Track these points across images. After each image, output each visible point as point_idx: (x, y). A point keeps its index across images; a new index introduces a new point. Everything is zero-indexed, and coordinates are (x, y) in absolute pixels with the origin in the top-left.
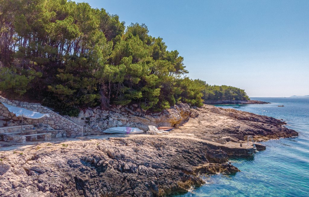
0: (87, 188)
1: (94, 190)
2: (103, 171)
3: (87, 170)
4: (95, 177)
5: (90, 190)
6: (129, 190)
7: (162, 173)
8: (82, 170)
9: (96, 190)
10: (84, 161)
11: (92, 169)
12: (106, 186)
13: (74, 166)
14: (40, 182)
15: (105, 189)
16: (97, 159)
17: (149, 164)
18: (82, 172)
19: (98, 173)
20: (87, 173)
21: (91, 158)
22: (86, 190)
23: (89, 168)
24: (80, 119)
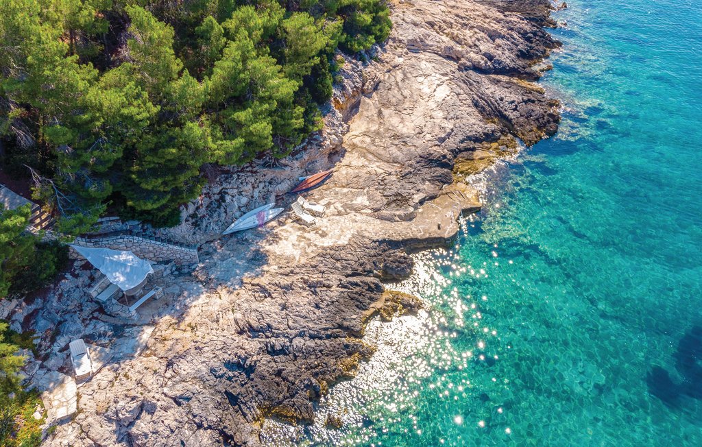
0: (243, 403)
1: (249, 403)
2: (253, 372)
3: (235, 376)
4: (246, 383)
5: (245, 404)
6: (289, 400)
7: (322, 350)
8: (230, 379)
9: (251, 402)
10: (229, 365)
11: (240, 374)
12: (260, 393)
13: (221, 377)
14: (195, 416)
15: (260, 397)
16: (242, 359)
17: (304, 331)
18: (230, 381)
19: (248, 377)
20: (236, 381)
21: (236, 359)
22: (242, 405)
23: (236, 373)
24: (184, 222)
